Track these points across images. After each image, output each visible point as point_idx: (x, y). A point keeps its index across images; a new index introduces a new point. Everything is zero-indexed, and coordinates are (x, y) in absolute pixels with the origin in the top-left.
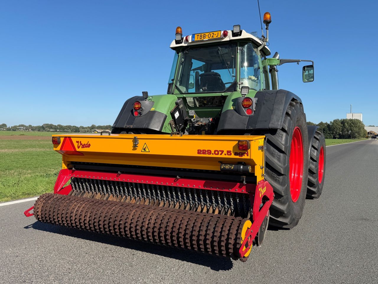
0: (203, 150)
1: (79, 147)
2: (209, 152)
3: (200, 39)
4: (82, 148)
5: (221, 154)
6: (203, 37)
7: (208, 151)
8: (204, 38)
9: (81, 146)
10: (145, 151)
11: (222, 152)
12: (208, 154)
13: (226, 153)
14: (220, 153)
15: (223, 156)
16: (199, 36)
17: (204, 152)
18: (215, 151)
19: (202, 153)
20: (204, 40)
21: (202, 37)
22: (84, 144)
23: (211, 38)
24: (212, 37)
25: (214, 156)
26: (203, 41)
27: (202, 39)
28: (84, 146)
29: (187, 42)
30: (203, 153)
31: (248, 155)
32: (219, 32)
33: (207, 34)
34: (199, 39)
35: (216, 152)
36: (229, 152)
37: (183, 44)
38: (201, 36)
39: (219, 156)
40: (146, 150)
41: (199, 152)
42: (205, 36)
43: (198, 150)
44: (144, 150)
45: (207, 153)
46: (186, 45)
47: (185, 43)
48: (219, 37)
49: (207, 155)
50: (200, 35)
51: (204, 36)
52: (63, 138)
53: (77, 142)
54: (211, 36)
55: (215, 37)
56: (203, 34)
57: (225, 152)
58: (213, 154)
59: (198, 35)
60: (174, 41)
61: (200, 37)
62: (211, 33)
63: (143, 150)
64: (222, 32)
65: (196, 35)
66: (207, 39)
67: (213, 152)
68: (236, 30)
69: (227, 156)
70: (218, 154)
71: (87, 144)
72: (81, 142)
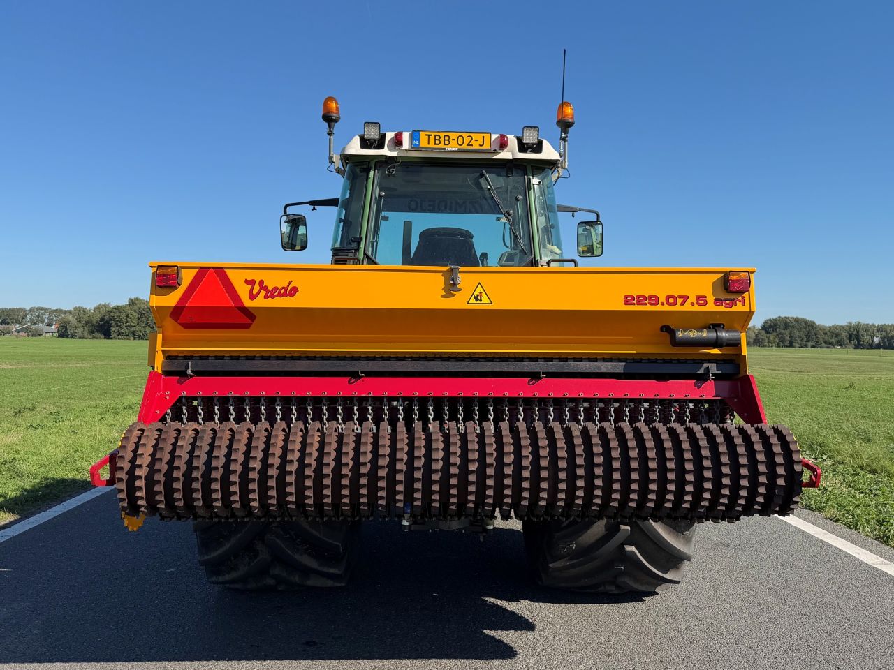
0: (638, 297)
1: (252, 297)
2: (654, 300)
3: (435, 144)
4: (266, 297)
5: (683, 304)
6: (442, 140)
7: (650, 297)
8: (445, 144)
9: (263, 293)
10: (479, 302)
11: (686, 298)
12: (650, 304)
13: (695, 301)
14: (680, 301)
15: (687, 307)
16: (432, 139)
17: (641, 300)
18: (668, 298)
19: (635, 302)
20: (448, 148)
21: (439, 140)
22: (276, 289)
23: (465, 146)
24: (468, 145)
25: (667, 308)
26: (444, 151)
27: (442, 146)
28: (271, 294)
29: (397, 148)
30: (639, 303)
31: (744, 304)
32: (486, 136)
33: (452, 136)
34: (432, 145)
35: (671, 300)
36: (701, 300)
37: (386, 152)
38: (437, 138)
39: (678, 308)
40: (481, 301)
41: (628, 300)
42: (448, 140)
43: (626, 297)
44: (476, 299)
45: (647, 301)
46: (395, 154)
47: (391, 150)
48: (487, 146)
49: (649, 308)
50: (433, 134)
51: (445, 140)
52: (195, 272)
53: (250, 282)
54: (466, 143)
55: (476, 146)
56: (442, 135)
57: (692, 299)
58: (663, 304)
59: (429, 135)
60: (356, 140)
61: (435, 140)
62: (465, 135)
63: (473, 301)
64: (494, 136)
65: (422, 135)
66: (453, 147)
67: (662, 299)
68: (530, 138)
69: (697, 308)
70: (675, 303)
71: (286, 289)
72: (261, 282)
